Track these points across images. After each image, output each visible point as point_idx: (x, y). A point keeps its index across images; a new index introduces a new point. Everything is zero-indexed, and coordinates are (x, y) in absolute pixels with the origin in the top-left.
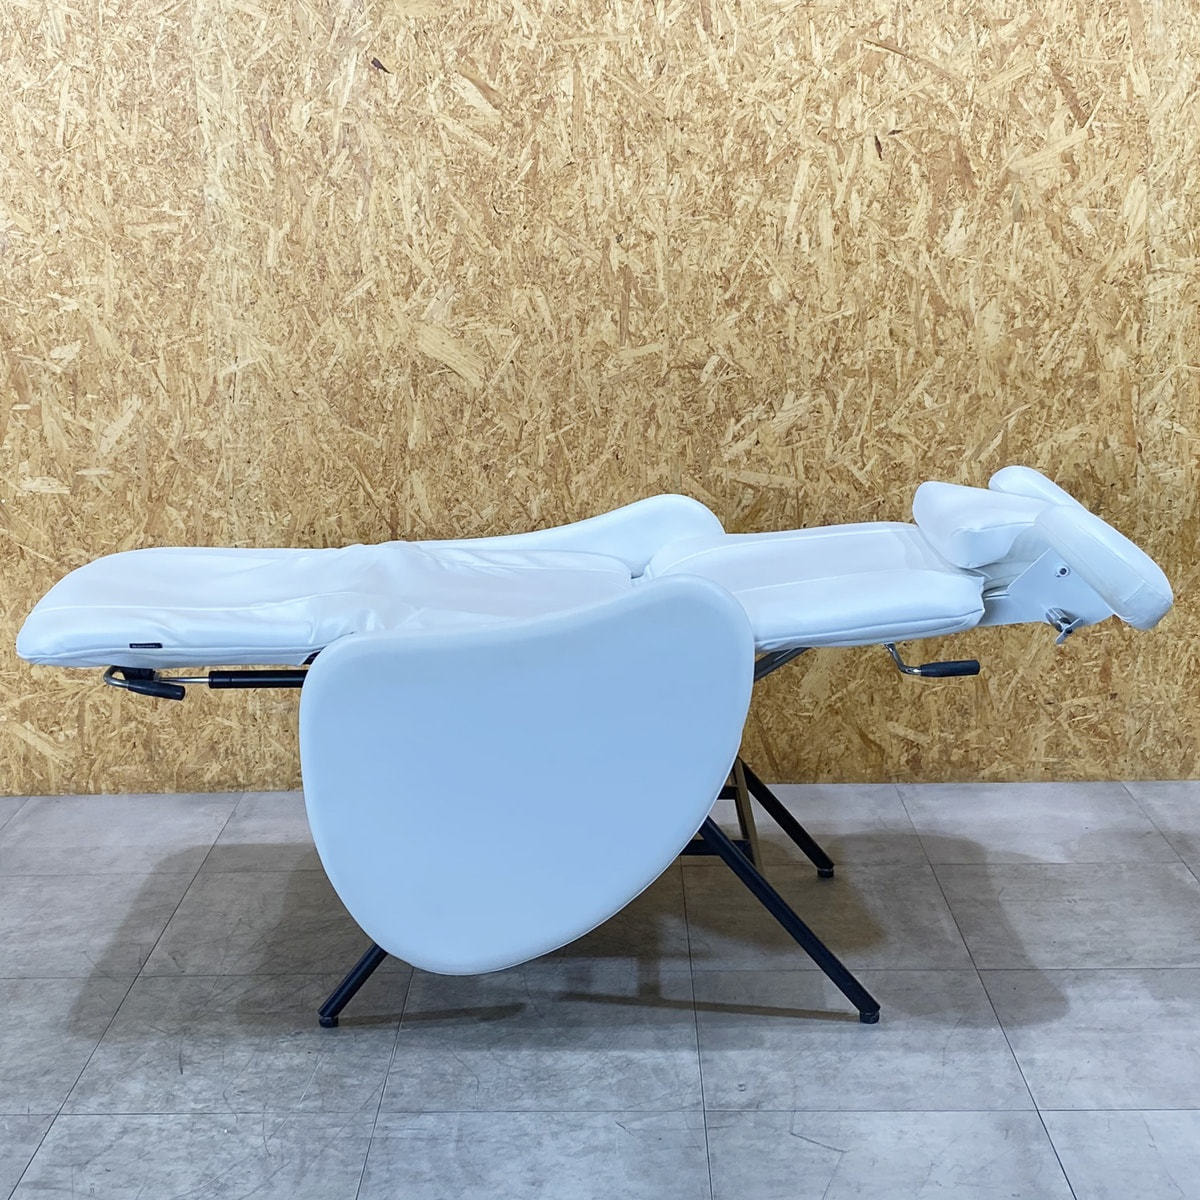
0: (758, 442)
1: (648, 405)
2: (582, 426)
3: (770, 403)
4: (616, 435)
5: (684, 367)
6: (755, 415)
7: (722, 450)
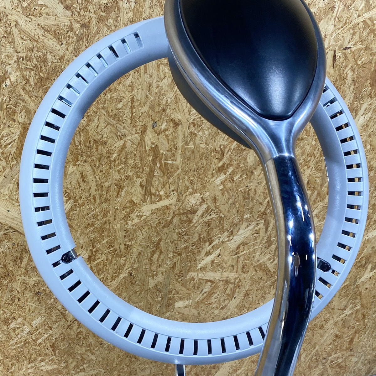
0: (220, 255)
1: (156, 239)
2: (110, 258)
3: (232, 231)
4: (132, 261)
5: (183, 214)
6: (221, 239)
7: (198, 262)
